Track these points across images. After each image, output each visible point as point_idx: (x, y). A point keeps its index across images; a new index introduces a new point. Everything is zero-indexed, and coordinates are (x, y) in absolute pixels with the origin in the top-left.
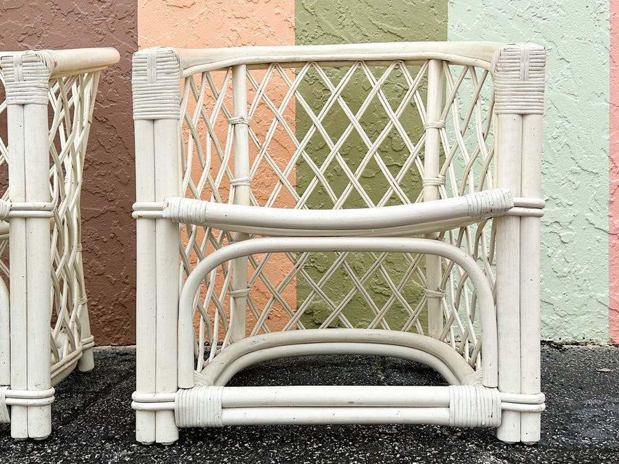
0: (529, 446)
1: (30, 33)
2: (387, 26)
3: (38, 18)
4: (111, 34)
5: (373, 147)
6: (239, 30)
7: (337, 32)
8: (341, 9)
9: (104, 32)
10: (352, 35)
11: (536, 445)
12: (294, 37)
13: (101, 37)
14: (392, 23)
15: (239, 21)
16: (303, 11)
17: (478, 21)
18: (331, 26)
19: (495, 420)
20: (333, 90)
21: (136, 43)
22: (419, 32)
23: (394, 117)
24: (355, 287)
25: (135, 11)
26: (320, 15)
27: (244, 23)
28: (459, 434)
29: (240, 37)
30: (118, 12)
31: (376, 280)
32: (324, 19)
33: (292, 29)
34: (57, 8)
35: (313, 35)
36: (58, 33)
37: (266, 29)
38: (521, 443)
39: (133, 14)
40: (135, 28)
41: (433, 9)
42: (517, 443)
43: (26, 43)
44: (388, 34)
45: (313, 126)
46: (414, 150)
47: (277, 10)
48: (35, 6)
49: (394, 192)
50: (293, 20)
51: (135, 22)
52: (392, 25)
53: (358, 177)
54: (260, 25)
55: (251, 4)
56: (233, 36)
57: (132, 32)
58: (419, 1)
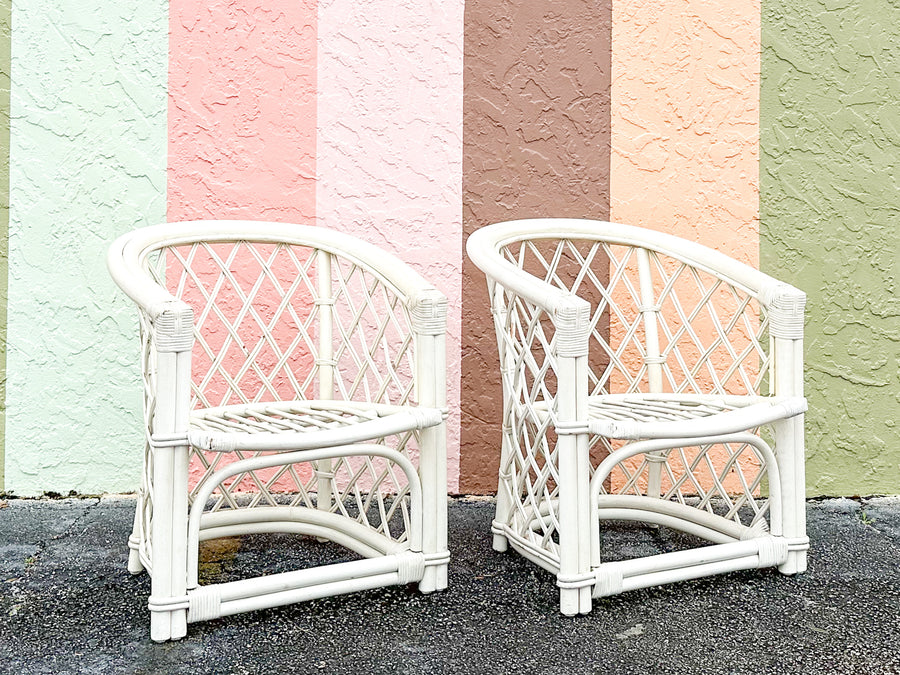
1: (508, 193)
2: (848, 192)
3: (515, 179)
4: (584, 195)
6: (706, 193)
7: (801, 197)
8: (804, 175)
9: (578, 193)
10: (815, 199)
12: (758, 199)
13: (575, 198)
14: (852, 188)
15: (706, 184)
16: (768, 176)
18: (794, 190)
21: (608, 204)
22: (879, 198)
25: (608, 174)
26: (784, 179)
27: (711, 186)
29: (707, 199)
30: (591, 175)
31: (839, 436)
32: (787, 183)
33: (757, 192)
34: (534, 169)
35: (776, 198)
36: (534, 193)
37: (731, 192)
39: (606, 177)
40: (608, 190)
41: (891, 177)
43: (504, 202)
44: (850, 199)
47: (743, 175)
48: (512, 169)
50: (757, 184)
51: (608, 185)
52: (853, 191)
54: (726, 188)
55: (718, 169)
56: (700, 198)
57: (604, 195)
58: (878, 169)
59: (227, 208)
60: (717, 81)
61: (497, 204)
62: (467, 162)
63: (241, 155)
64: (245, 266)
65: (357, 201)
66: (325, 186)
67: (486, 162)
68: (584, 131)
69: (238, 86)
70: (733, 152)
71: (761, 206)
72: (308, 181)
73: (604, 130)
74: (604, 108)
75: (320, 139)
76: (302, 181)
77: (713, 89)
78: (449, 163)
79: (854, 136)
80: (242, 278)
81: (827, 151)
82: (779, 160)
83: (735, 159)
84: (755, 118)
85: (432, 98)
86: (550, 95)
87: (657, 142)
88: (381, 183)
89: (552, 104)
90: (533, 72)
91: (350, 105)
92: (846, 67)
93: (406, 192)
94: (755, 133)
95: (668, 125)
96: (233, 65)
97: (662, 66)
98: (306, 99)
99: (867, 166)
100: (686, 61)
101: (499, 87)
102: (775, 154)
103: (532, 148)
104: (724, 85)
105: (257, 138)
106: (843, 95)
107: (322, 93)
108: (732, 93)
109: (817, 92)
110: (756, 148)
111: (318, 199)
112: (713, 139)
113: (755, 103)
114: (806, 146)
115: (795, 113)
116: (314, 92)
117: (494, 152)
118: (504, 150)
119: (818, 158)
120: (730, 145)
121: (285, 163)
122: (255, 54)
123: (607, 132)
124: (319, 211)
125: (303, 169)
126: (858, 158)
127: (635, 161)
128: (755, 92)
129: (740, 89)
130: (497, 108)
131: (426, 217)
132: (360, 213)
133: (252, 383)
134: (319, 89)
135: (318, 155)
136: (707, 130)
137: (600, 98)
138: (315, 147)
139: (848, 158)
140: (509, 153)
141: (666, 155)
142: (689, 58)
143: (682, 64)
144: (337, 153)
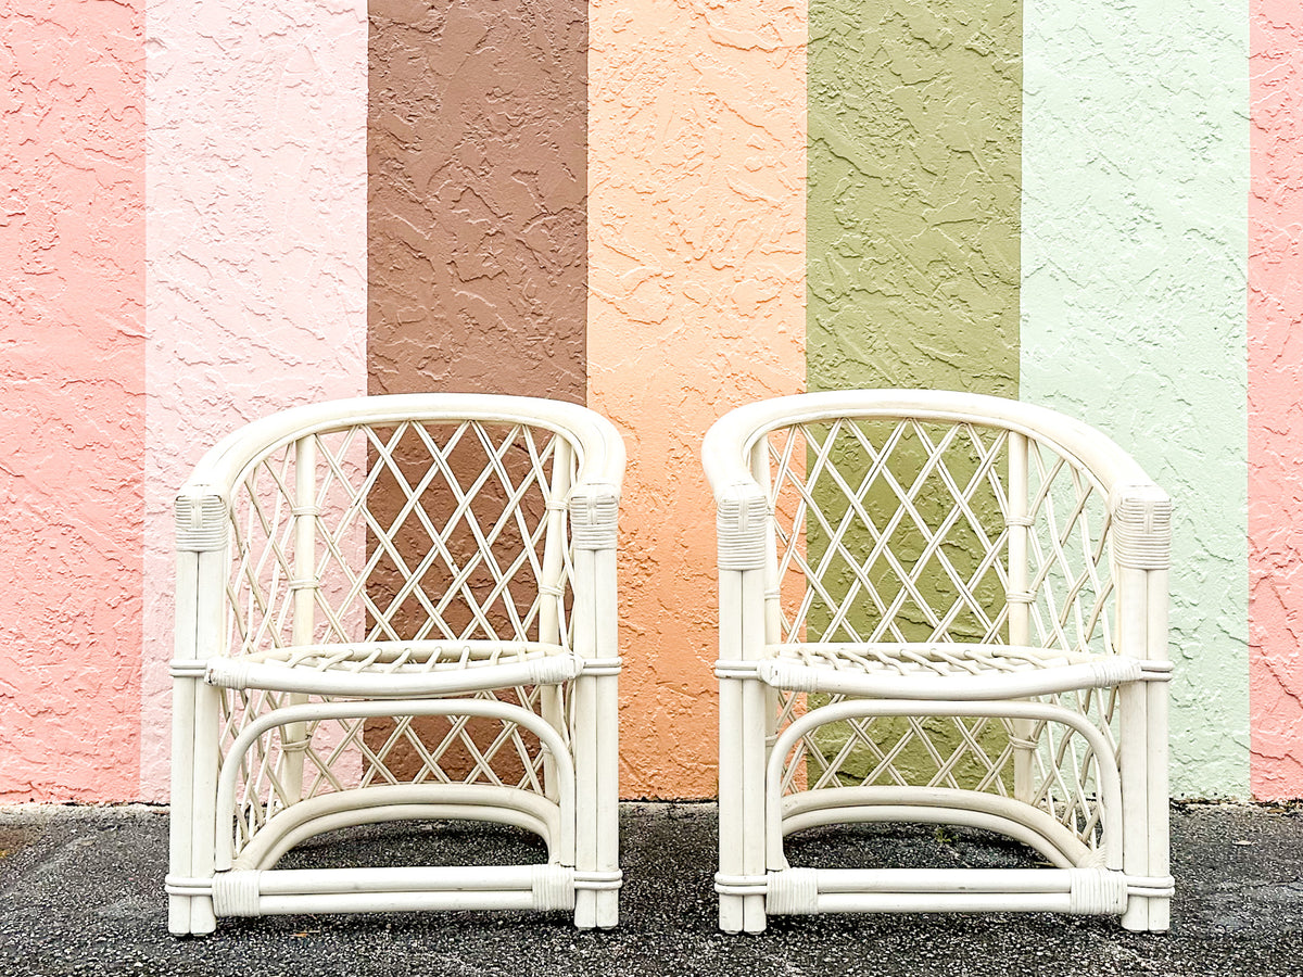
0: (1158, 935)
1: (435, 356)
2: (935, 351)
3: (446, 336)
4: (549, 359)
5: (934, 540)
6: (728, 355)
7: (865, 358)
8: (871, 328)
9: (540, 356)
10: (887, 362)
11: (1165, 934)
12: (805, 364)
13: (535, 363)
14: (941, 346)
15: (729, 341)
16: (818, 329)
17: (1062, 346)
18: (857, 349)
19: (1121, 907)
20: (876, 457)
21: (585, 372)
22: (981, 360)
23: (962, 500)
24: (910, 730)
25: (584, 327)
26: (842, 334)
27: (736, 345)
28: (1078, 923)
29: (729, 364)
30: (559, 329)
32: (846, 340)
33: (802, 354)
34: (474, 321)
35: (831, 362)
36: (475, 357)
37: (765, 353)
38: (1149, 932)
39: (581, 332)
40: (583, 351)
41: (999, 329)
42: (1144, 932)
43: (429, 370)
44: (937, 362)
45: (851, 508)
46: (991, 549)
47: (781, 328)
48: (442, 320)
49: (965, 603)
50: (803, 341)
51: (584, 343)
52: (942, 350)
53: (915, 579)
54: (757, 348)
55: (746, 320)
56: (719, 363)
57: (578, 357)
58: (979, 318)
59: (9, 380)
60: (745, 191)
61: (419, 372)
62: (374, 312)
63: (30, 302)
64: (38, 467)
65: (208, 369)
66: (159, 348)
67: (402, 311)
68: (549, 265)
69: (25, 198)
70: (768, 294)
71: (809, 374)
72: (134, 341)
73: (578, 262)
74: (577, 230)
75: (151, 276)
76: (122, 340)
77: (739, 202)
78: (347, 313)
79: (943, 270)
80: (33, 486)
81: (903, 290)
82: (835, 305)
83: (771, 305)
84: (799, 243)
85: (321, 216)
86: (497, 211)
87: (656, 281)
88: (242, 342)
89: (499, 225)
90: (471, 177)
91: (195, 227)
92: (932, 168)
93: (283, 356)
94: (799, 267)
95: (672, 255)
96: (16, 167)
97: (663, 168)
98: (129, 217)
99: (964, 314)
100: (699, 160)
101: (420, 200)
102: (829, 297)
103: (471, 290)
104: (754, 194)
105: (54, 276)
106: (928, 209)
107: (153, 209)
108: (767, 208)
109: (891, 204)
110: (802, 289)
111: (149, 366)
112: (738, 275)
113: (798, 222)
114: (875, 285)
115: (859, 236)
116: (141, 207)
117: (414, 296)
118: (430, 294)
119: (892, 302)
120: (763, 284)
121: (98, 314)
122: (50, 150)
123: (582, 265)
124: (151, 384)
125: (125, 322)
126: (951, 302)
127: (624, 308)
128: (799, 206)
129: (777, 201)
130: (417, 230)
131: (313, 392)
132: (214, 388)
133: (49, 642)
134: (148, 202)
135: (148, 303)
136: (730, 261)
137: (571, 215)
138: (143, 288)
139: (935, 302)
140: (436, 296)
141: (669, 299)
142: (703, 156)
143: (691, 164)
144: (178, 299)
